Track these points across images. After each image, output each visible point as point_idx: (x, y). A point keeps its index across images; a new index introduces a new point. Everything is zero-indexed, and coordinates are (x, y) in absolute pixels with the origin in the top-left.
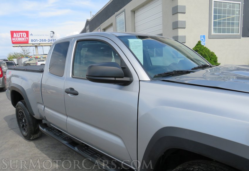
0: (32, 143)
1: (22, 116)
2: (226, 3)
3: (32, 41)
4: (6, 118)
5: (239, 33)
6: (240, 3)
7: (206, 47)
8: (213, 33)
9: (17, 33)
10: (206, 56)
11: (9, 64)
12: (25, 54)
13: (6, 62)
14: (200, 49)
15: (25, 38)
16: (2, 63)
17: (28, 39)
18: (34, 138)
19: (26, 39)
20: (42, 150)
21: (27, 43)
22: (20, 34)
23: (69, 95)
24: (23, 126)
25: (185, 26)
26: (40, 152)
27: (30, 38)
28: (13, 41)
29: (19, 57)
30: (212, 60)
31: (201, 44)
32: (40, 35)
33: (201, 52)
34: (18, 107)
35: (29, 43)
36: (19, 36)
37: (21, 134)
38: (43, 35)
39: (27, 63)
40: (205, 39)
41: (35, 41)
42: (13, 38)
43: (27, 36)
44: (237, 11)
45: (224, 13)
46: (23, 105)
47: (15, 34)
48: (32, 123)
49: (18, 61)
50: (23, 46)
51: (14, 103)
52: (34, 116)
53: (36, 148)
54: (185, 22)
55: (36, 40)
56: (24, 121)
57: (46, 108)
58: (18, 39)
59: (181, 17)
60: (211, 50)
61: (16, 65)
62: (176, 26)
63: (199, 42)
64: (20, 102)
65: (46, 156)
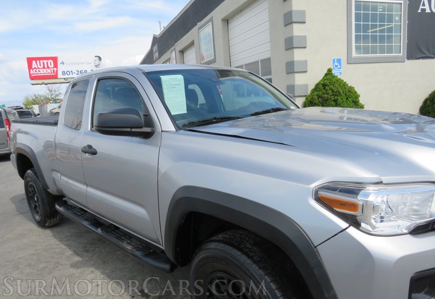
0: (48, 232)
1: (33, 192)
2: (376, 4)
3: (64, 73)
4: (13, 199)
5: (400, 53)
6: (402, 2)
7: (340, 79)
8: (354, 54)
9: (38, 62)
10: (339, 93)
11: (24, 114)
12: (53, 96)
13: (18, 112)
14: (330, 83)
15: (52, 69)
16: (11, 113)
17: (57, 71)
18: (51, 224)
19: (54, 70)
20: (61, 241)
21: (55, 77)
22: (43, 63)
23: (87, 154)
24: (36, 206)
25: (306, 44)
26: (58, 242)
27: (61, 68)
28: (32, 74)
29: (43, 101)
30: (350, 99)
31: (332, 73)
32: (78, 64)
33: (331, 86)
34: (27, 179)
35: (59, 77)
36: (42, 66)
37: (33, 220)
38: (82, 63)
39: (55, 111)
40: (340, 65)
41: (68, 73)
42: (31, 70)
43: (56, 65)
44: (396, 15)
45: (374, 20)
46: (33, 174)
47: (34, 62)
48: (46, 201)
49: (40, 108)
50: (49, 84)
51: (22, 173)
52: (48, 190)
53: (53, 238)
54: (304, 38)
55: (71, 72)
56: (36, 199)
57: (62, 177)
58: (39, 71)
59: (297, 30)
60: (350, 83)
61: (35, 115)
62: (290, 44)
63: (330, 70)
64: (29, 171)
65: (65, 247)
